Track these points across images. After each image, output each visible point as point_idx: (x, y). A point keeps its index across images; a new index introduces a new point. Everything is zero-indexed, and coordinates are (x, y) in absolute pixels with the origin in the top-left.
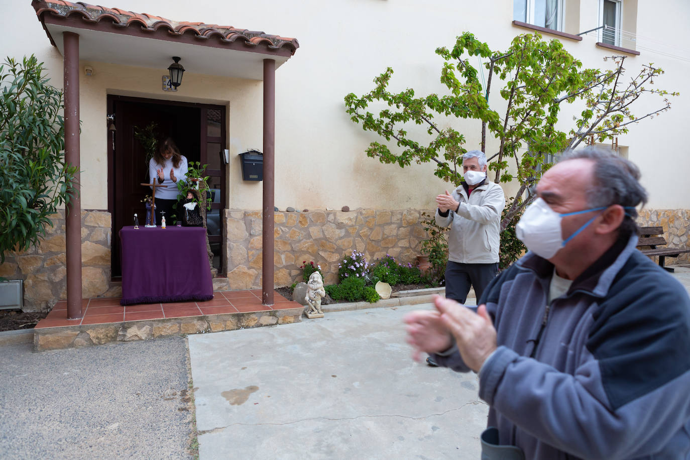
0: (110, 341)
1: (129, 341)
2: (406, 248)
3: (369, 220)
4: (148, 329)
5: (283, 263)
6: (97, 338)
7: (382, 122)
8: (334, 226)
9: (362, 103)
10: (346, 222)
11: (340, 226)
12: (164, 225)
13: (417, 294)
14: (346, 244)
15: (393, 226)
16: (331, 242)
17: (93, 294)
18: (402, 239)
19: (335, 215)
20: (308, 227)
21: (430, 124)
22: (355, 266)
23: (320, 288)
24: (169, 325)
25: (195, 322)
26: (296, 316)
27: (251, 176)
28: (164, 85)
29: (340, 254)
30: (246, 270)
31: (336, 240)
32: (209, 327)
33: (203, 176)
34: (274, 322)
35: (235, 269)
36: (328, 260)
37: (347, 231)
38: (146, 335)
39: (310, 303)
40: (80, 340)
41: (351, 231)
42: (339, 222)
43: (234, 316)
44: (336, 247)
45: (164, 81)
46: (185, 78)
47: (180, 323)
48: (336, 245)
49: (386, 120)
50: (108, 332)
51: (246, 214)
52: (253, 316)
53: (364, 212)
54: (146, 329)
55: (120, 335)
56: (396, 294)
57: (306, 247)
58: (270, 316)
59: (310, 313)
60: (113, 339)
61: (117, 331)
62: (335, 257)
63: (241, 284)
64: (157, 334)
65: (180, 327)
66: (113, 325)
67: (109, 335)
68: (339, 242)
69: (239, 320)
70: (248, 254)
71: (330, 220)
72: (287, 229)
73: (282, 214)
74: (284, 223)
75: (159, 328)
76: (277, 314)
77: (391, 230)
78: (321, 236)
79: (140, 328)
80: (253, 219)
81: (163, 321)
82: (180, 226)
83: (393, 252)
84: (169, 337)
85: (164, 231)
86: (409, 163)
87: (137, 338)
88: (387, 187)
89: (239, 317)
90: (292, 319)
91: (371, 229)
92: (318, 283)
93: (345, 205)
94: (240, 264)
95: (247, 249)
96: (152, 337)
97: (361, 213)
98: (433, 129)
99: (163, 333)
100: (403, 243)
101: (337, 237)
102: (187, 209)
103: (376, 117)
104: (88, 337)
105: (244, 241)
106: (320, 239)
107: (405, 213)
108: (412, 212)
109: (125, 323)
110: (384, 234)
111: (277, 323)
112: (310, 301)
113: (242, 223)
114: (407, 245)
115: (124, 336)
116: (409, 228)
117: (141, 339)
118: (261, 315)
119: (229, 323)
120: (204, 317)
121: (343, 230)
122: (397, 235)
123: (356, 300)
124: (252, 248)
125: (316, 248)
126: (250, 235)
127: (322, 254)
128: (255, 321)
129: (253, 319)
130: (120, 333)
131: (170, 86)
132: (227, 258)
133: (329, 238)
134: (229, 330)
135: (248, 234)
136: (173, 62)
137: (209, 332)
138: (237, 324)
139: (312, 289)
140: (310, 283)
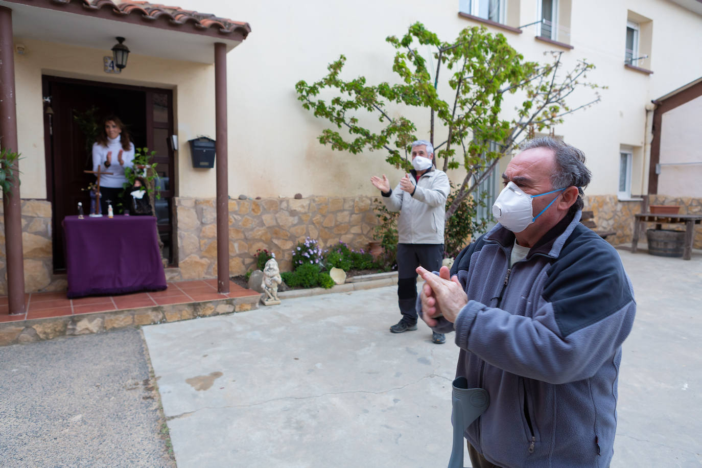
0: (58, 336)
1: (79, 335)
2: (359, 235)
3: (322, 207)
4: (100, 322)
5: (235, 251)
6: (45, 333)
7: (334, 109)
8: (287, 213)
9: (313, 90)
10: (299, 209)
11: (293, 213)
12: (111, 214)
13: (370, 279)
14: (299, 231)
15: (346, 213)
16: (284, 230)
17: (34, 288)
18: (354, 226)
19: (288, 202)
20: (261, 215)
21: (381, 112)
22: (309, 253)
23: (276, 275)
24: (122, 316)
25: (150, 313)
26: (253, 304)
27: (202, 164)
28: (105, 66)
29: (294, 241)
30: (197, 259)
31: (290, 227)
32: (164, 317)
33: (150, 163)
34: (231, 310)
35: (187, 259)
36: (282, 247)
37: (300, 219)
38: (97, 328)
39: (266, 291)
40: (25, 336)
41: (304, 218)
42: (294, 208)
43: (190, 305)
44: (289, 235)
45: (105, 62)
46: (130, 59)
47: (133, 315)
48: (290, 233)
49: (338, 108)
50: (55, 326)
51: (197, 203)
52: (209, 305)
53: (316, 199)
54: (98, 321)
55: (69, 329)
56: (350, 279)
57: (259, 235)
58: (227, 304)
59: (267, 300)
60: (62, 333)
61: (66, 325)
62: (289, 245)
63: (194, 274)
64: (110, 327)
65: (133, 318)
66: (61, 319)
67: (57, 329)
68: (293, 230)
69: (195, 310)
70: (200, 243)
71: (283, 207)
72: (240, 218)
73: (234, 202)
74: (236, 211)
75: (111, 320)
76: (234, 302)
77: (344, 217)
78: (274, 223)
79: (91, 321)
80: (205, 208)
81: (116, 313)
82: (128, 215)
83: (346, 239)
84: (123, 329)
85: (111, 221)
86: (361, 150)
87: (87, 332)
88: (339, 174)
89: (195, 306)
90: (249, 307)
91: (324, 216)
92: (274, 270)
93: (298, 193)
94: (191, 253)
95: (199, 237)
96: (105, 330)
97: (314, 201)
98: (384, 117)
99: (115, 326)
100: (356, 230)
101: (290, 224)
102: (134, 198)
103: (328, 104)
104: (34, 332)
105: (195, 230)
106: (273, 227)
107: (357, 199)
108: (364, 199)
109: (74, 316)
110: (336, 221)
111: (234, 311)
112: (267, 288)
113: (193, 211)
114: (359, 231)
115: (74, 329)
116: (361, 215)
117: (92, 333)
118: (218, 303)
119: (184, 313)
120: (159, 307)
121: (296, 218)
122: (350, 222)
123: (311, 286)
124: (204, 237)
125: (269, 235)
126: (202, 223)
127: (276, 241)
128: (211, 309)
129: (210, 308)
130: (70, 327)
131: (113, 67)
132: (178, 248)
133: (282, 226)
134: (185, 320)
135: (199, 223)
136: (117, 42)
137: (164, 322)
138: (193, 313)
139: (268, 276)
140: (266, 271)
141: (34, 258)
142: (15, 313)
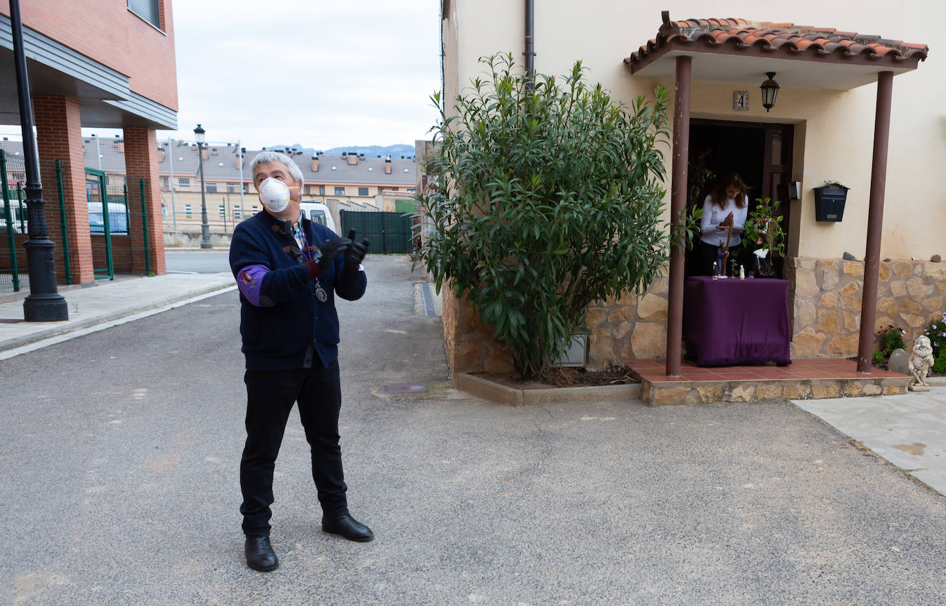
0: (716, 401)
1: (734, 402)
4: (753, 391)
5: (856, 326)
6: (706, 396)
8: (920, 281)
10: (936, 275)
11: (928, 280)
12: (743, 275)
14: (934, 304)
16: (915, 302)
17: (653, 354)
19: (923, 265)
20: (889, 282)
23: (929, 354)
24: (772, 387)
25: (798, 386)
26: (902, 387)
27: (829, 216)
28: (734, 103)
29: (926, 317)
30: (813, 333)
31: (922, 299)
32: (811, 392)
33: (774, 216)
34: (878, 392)
35: (802, 332)
36: (910, 324)
37: (936, 288)
38: (749, 397)
39: (915, 373)
40: (690, 397)
41: (941, 287)
42: (928, 275)
43: (837, 381)
44: (921, 309)
45: (735, 98)
47: (783, 387)
48: (922, 306)
50: (715, 391)
51: (818, 264)
52: (857, 384)
54: (751, 390)
55: (726, 395)
57: (885, 307)
58: (875, 384)
59: (914, 385)
60: (720, 399)
61: (724, 391)
62: (920, 322)
63: (808, 351)
64: (760, 397)
65: (783, 390)
66: (721, 383)
67: (716, 394)
68: (926, 302)
69: (842, 387)
70: (817, 313)
71: (917, 273)
74: (861, 276)
75: (763, 390)
76: (883, 382)
78: (904, 293)
79: (745, 389)
80: (826, 271)
81: (767, 383)
82: (753, 277)
84: (772, 401)
85: (742, 283)
87: (741, 400)
89: (842, 383)
90: (897, 390)
92: (927, 349)
93: (934, 254)
94: (807, 325)
95: (816, 306)
96: (757, 400)
99: (766, 396)
101: (923, 295)
102: (757, 257)
104: (697, 395)
105: (813, 297)
106: (903, 297)
109: (732, 382)
111: (881, 394)
112: (915, 370)
113: (812, 275)
115: (730, 396)
117: (744, 401)
118: (865, 382)
119: (831, 390)
120: (808, 380)
121: (932, 287)
124: (823, 307)
125: (896, 308)
126: (821, 289)
127: (904, 316)
128: (858, 389)
129: (857, 386)
130: (727, 393)
131: (742, 103)
132: (793, 318)
133: (913, 296)
134: (831, 398)
135: (818, 289)
137: (811, 398)
138: (840, 391)
139: (919, 356)
140: (916, 349)
141: (656, 322)
142: (674, 375)
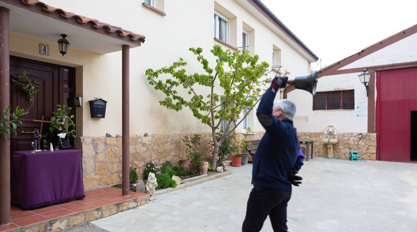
2: (174, 156)
3: (159, 141)
5: (115, 170)
7: (166, 86)
8: (141, 145)
9: (156, 74)
10: (147, 142)
11: (144, 145)
12: (52, 149)
13: (191, 181)
14: (147, 155)
15: (169, 144)
16: (140, 155)
18: (172, 151)
19: (141, 138)
21: (191, 88)
22: (155, 168)
23: (155, 181)
24: (79, 216)
25: (94, 212)
26: (146, 200)
27: (98, 115)
28: (40, 50)
29: (144, 161)
30: (94, 176)
31: (142, 153)
35: (88, 176)
37: (147, 148)
38: (65, 226)
39: (150, 192)
41: (149, 147)
42: (144, 142)
43: (116, 205)
44: (142, 158)
45: (40, 48)
47: (85, 215)
48: (142, 156)
49: (168, 85)
50: (40, 229)
51: (93, 140)
52: (126, 203)
53: (155, 136)
54: (65, 222)
55: (48, 229)
56: (183, 181)
58: (134, 202)
59: (150, 197)
61: (46, 227)
62: (142, 164)
63: (91, 186)
64: (72, 225)
65: (85, 217)
66: (44, 223)
67: (40, 231)
68: (144, 155)
69: (118, 207)
70: (95, 165)
71: (139, 141)
72: (117, 149)
73: (114, 139)
74: (116, 144)
75: (73, 220)
76: (137, 200)
77: (168, 146)
78: (135, 151)
79: (61, 222)
80: (98, 143)
81: (76, 215)
83: (169, 158)
84: (80, 225)
86: (181, 109)
87: (59, 230)
88: (165, 122)
89: (118, 205)
90: (144, 202)
91: (159, 146)
92: (154, 179)
93: (146, 133)
94: (90, 173)
95: (95, 162)
96: (69, 228)
97: (154, 137)
98: (192, 91)
99: (75, 223)
100: (173, 153)
101: (142, 151)
102: (60, 138)
103: (164, 82)
105: (92, 157)
106: (134, 153)
107: (174, 136)
108: (177, 135)
109: (52, 220)
110: (164, 149)
111: (137, 206)
112: (150, 190)
113: (91, 145)
114: (175, 154)
115: (51, 229)
116: (175, 145)
117: (61, 230)
118: (129, 202)
119: (113, 210)
120: (100, 208)
121: (146, 147)
122: (170, 149)
123: (167, 187)
124: (98, 161)
125: (132, 159)
126: (96, 153)
127: (135, 162)
128: (126, 206)
130: (48, 228)
131: (45, 51)
132: (82, 169)
133: (139, 152)
134: (113, 214)
135: (95, 153)
136: (62, 38)
137: (102, 218)
138: (117, 209)
140: (149, 180)
142: (5, 223)
